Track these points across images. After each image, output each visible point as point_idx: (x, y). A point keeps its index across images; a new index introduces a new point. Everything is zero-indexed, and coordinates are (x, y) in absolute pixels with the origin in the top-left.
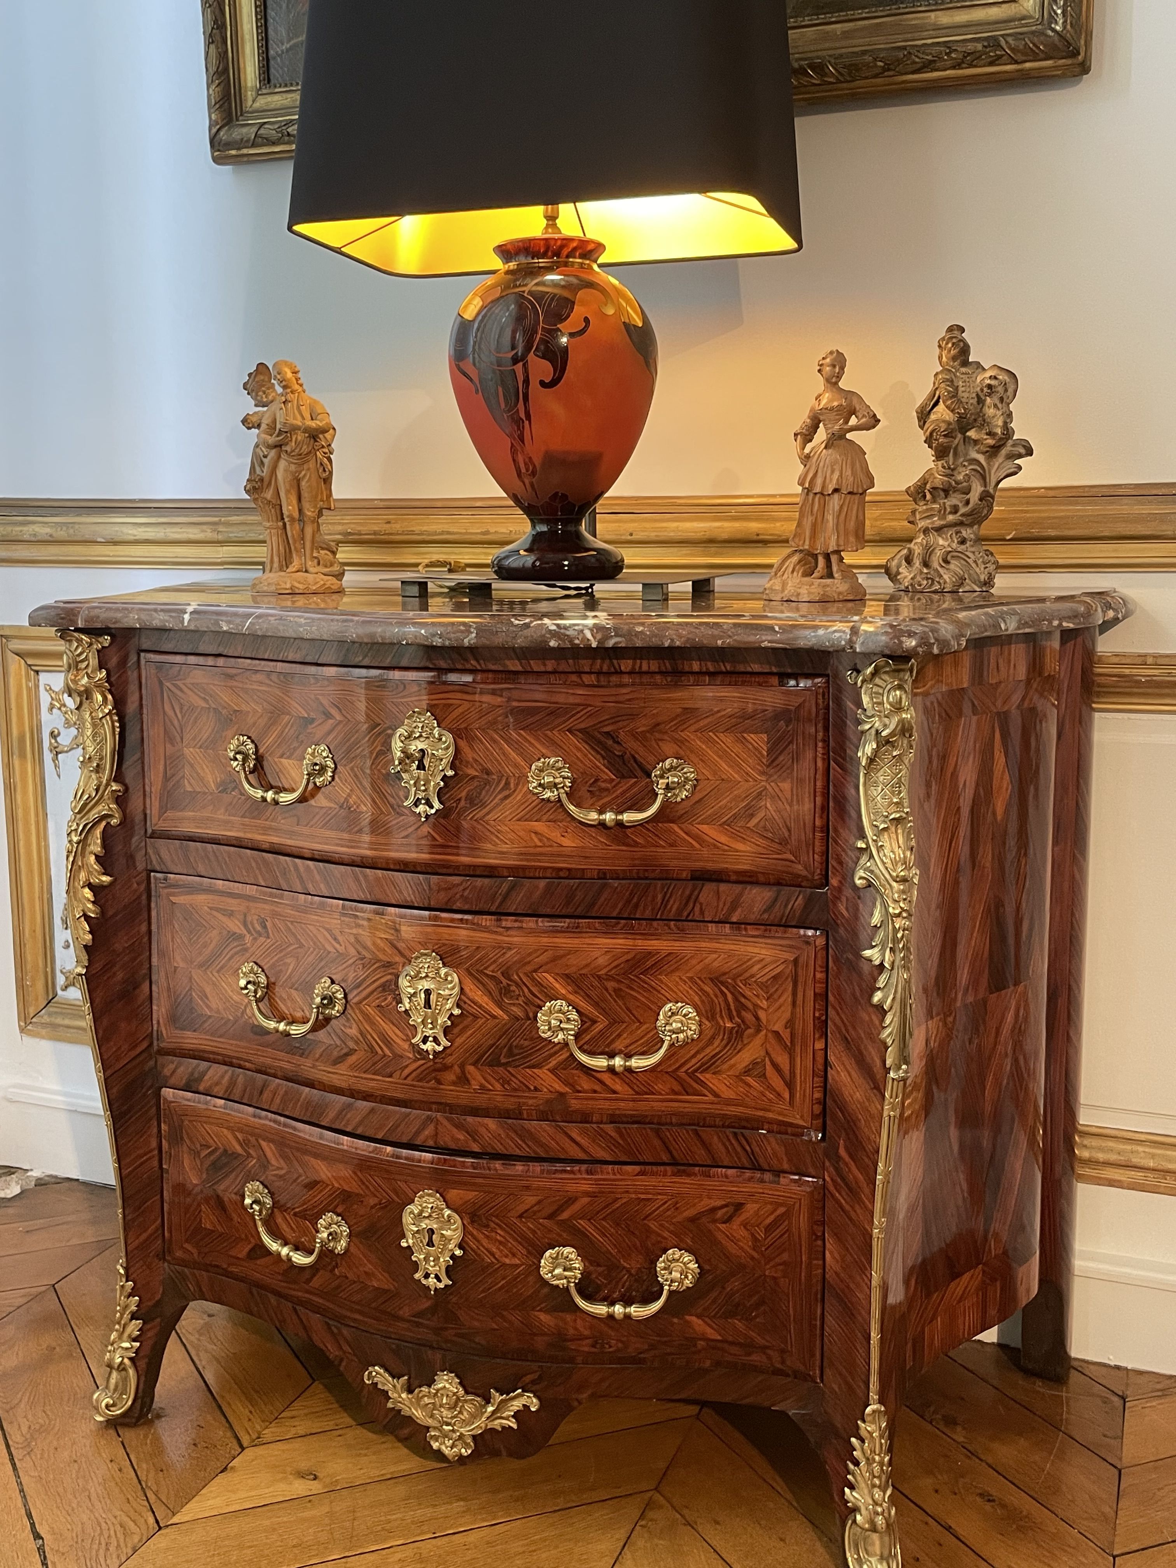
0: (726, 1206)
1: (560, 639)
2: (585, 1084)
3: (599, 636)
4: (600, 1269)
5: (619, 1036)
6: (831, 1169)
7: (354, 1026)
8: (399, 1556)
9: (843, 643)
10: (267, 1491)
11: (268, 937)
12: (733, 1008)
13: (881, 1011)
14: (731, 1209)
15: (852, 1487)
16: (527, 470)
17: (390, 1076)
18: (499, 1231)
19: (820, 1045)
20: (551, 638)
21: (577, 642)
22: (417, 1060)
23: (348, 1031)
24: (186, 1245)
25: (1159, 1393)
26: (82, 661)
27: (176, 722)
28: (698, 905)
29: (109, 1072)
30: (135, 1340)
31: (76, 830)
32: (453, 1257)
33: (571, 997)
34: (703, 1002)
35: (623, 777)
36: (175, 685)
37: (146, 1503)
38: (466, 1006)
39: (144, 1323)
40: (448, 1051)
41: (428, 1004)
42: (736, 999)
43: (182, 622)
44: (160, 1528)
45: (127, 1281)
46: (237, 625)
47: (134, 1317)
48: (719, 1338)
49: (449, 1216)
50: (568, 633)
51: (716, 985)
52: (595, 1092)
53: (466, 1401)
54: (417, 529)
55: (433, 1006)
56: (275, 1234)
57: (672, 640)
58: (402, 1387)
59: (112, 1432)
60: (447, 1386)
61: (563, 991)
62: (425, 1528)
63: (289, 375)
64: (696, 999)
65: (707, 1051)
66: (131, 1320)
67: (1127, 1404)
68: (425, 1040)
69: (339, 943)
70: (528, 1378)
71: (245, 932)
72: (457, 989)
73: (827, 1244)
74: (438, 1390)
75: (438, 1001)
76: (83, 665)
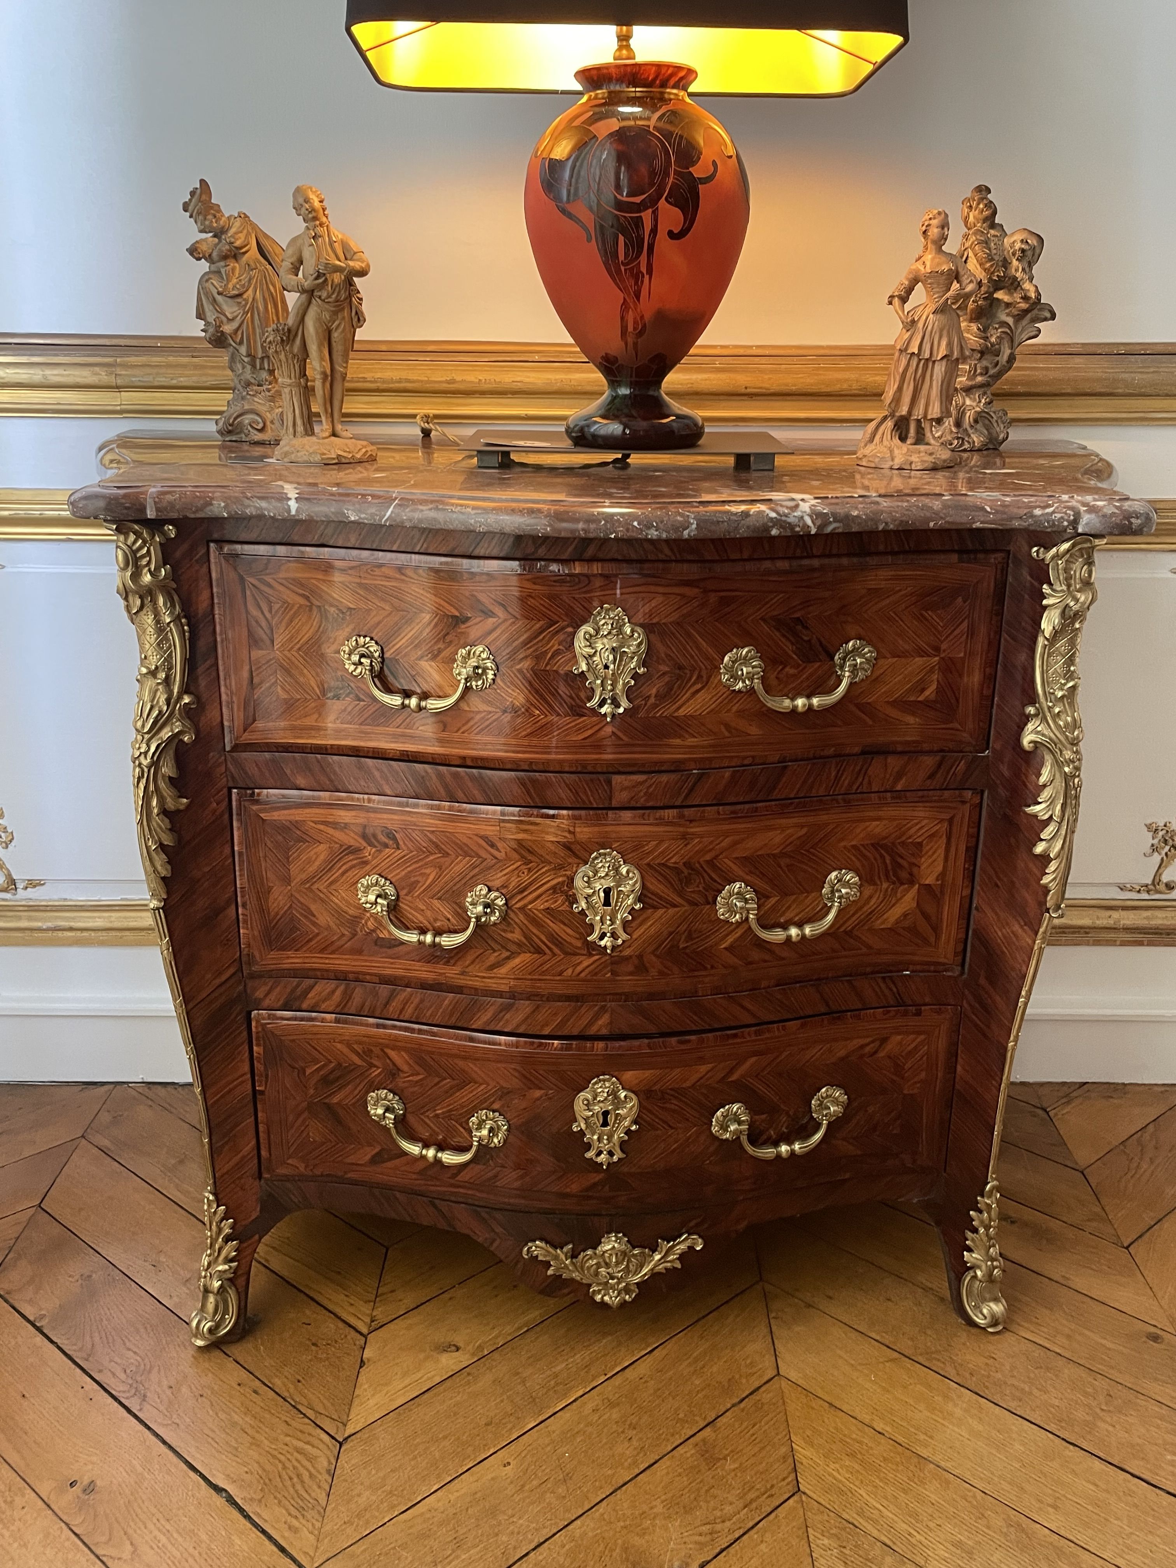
0: (873, 1042)
1: (781, 527)
2: (756, 955)
3: (819, 522)
4: (764, 1116)
5: (789, 907)
6: (970, 998)
7: (517, 930)
8: (590, 1406)
9: (1066, 523)
10: (419, 1375)
11: (398, 848)
12: (890, 867)
13: (1045, 859)
14: (877, 1044)
15: (970, 1250)
16: (635, 329)
17: (560, 975)
18: (675, 1102)
19: (966, 892)
20: (773, 527)
21: (798, 529)
22: (591, 955)
23: (509, 936)
24: (290, 1161)
26: (143, 556)
27: (264, 623)
28: (866, 778)
29: (191, 1005)
30: (232, 1260)
31: (146, 753)
32: (628, 1132)
33: (748, 878)
34: (863, 866)
35: (809, 662)
36: (259, 580)
37: (307, 1420)
38: (647, 900)
39: (241, 1242)
40: (627, 944)
41: (607, 903)
42: (893, 860)
43: (289, 511)
44: (341, 1444)
45: (218, 1206)
46: (372, 515)
47: (227, 1239)
48: (859, 1152)
49: (625, 1097)
50: (789, 520)
51: (877, 849)
52: (765, 961)
53: (633, 1255)
55: (613, 904)
56: (413, 1138)
57: (886, 524)
58: (565, 1255)
59: (218, 1353)
60: (615, 1245)
61: (741, 873)
63: (317, 204)
64: (858, 864)
65: (865, 909)
66: (226, 1243)
67: (1051, 1114)
68: (602, 936)
69: (498, 850)
70: (692, 1224)
71: (365, 844)
72: (638, 886)
73: (959, 1059)
74: (604, 1251)
75: (618, 898)
76: (144, 562)
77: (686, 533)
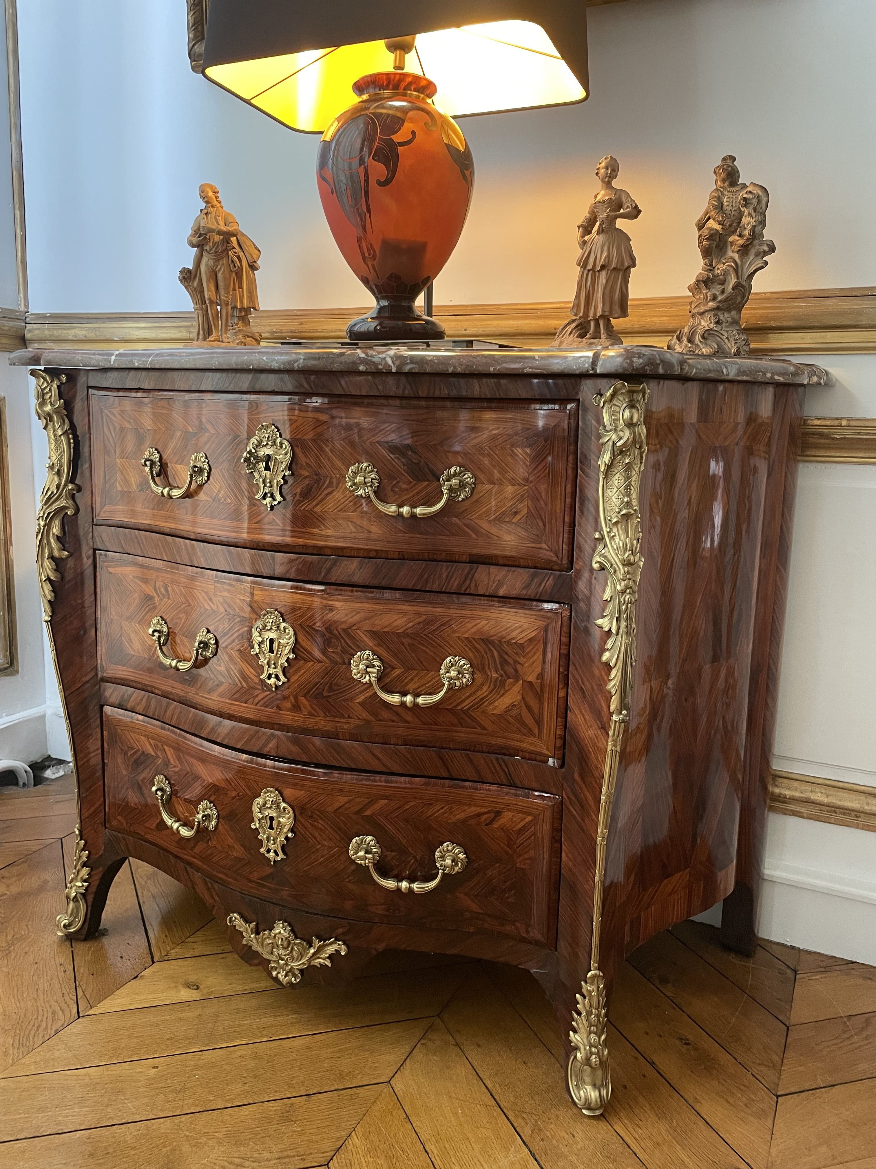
0: (488, 812)
1: (367, 364)
2: (385, 714)
3: (397, 363)
4: (393, 854)
5: (412, 680)
6: (569, 790)
7: (223, 665)
8: (242, 1053)
9: (587, 365)
10: (160, 995)
11: (169, 599)
12: (498, 662)
13: (608, 668)
14: (492, 815)
15: (575, 1032)
16: (369, 255)
17: (246, 703)
18: (320, 821)
19: (562, 694)
20: (360, 364)
21: (380, 367)
22: (264, 691)
23: (218, 668)
24: (119, 818)
25: (823, 969)
26: (47, 393)
27: (111, 440)
28: (473, 582)
29: (68, 692)
30: (85, 881)
31: (42, 517)
32: (287, 838)
33: (376, 648)
34: (475, 657)
35: (419, 480)
36: (110, 412)
37: (75, 998)
38: (299, 653)
39: (92, 870)
40: (286, 686)
41: (271, 651)
42: (500, 656)
43: (110, 362)
44: (79, 1017)
45: (81, 840)
46: (144, 361)
47: (85, 865)
48: (480, 911)
49: (284, 808)
50: (374, 360)
51: (487, 645)
52: (393, 721)
53: (295, 944)
54: (320, 328)
55: (275, 652)
56: (172, 814)
57: (455, 367)
58: (252, 930)
59: (68, 944)
60: (282, 932)
61: (371, 644)
62: (264, 1033)
63: (210, 194)
64: (471, 654)
65: (478, 694)
66: (83, 867)
67: (798, 976)
68: (269, 677)
69: (213, 603)
70: (340, 931)
71: (155, 595)
72: (292, 639)
73: (563, 846)
74: (276, 935)
75: (278, 648)
76: (48, 396)
77: (296, 365)
